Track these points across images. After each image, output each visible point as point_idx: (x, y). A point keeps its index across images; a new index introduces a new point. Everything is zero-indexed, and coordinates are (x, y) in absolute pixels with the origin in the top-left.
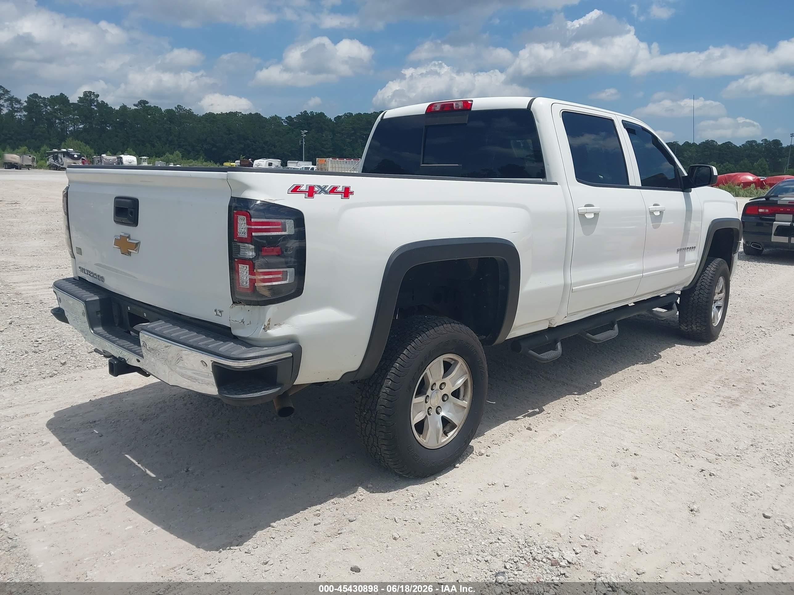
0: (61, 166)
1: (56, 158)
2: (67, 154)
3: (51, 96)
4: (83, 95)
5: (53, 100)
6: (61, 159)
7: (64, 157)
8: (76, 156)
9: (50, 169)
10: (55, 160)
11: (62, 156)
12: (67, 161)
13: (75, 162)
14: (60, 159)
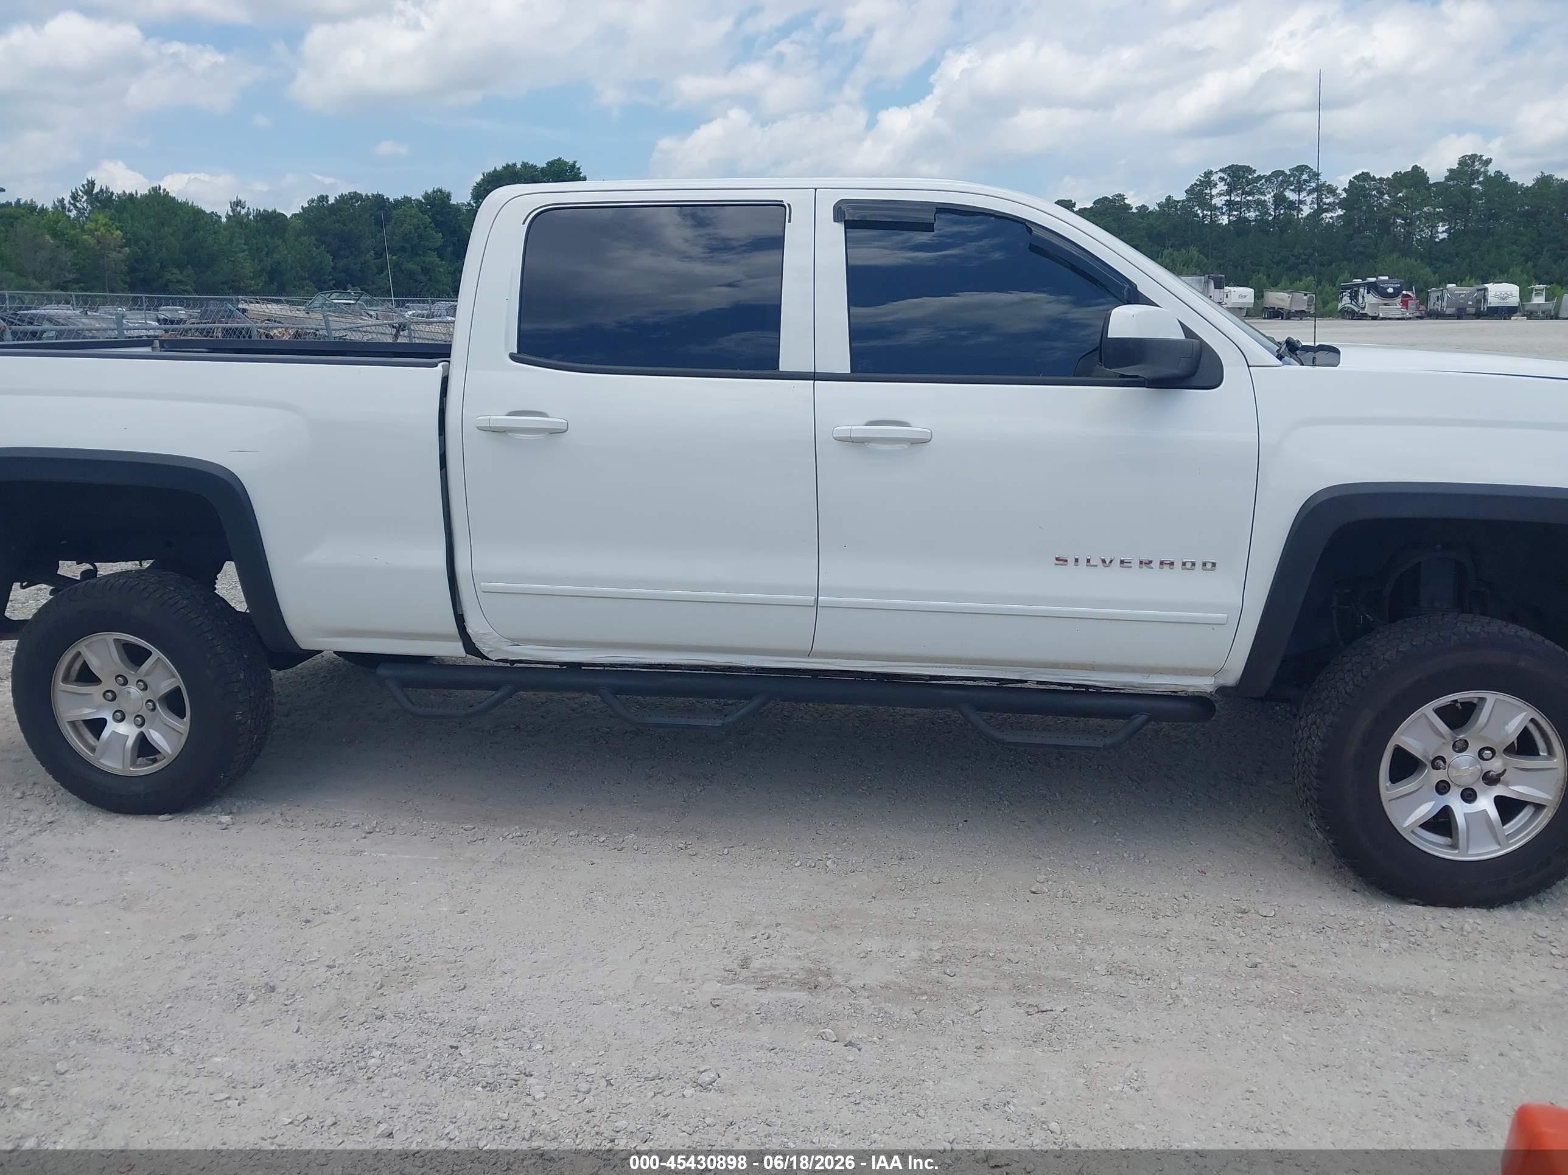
0: (1361, 312)
1: (1354, 297)
2: (1373, 288)
3: (1396, 174)
4: (1459, 164)
5: (1399, 180)
6: (1363, 297)
7: (1368, 293)
8: (1390, 290)
9: (1344, 318)
10: (1352, 300)
11: (1366, 291)
12: (1370, 300)
13: (1386, 302)
14: (1360, 299)
